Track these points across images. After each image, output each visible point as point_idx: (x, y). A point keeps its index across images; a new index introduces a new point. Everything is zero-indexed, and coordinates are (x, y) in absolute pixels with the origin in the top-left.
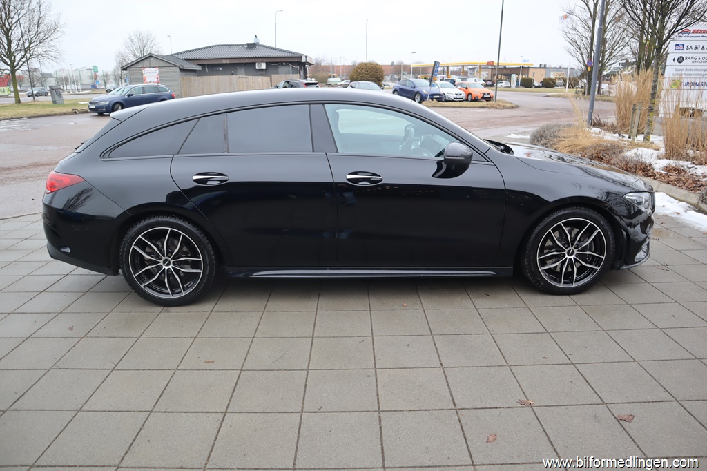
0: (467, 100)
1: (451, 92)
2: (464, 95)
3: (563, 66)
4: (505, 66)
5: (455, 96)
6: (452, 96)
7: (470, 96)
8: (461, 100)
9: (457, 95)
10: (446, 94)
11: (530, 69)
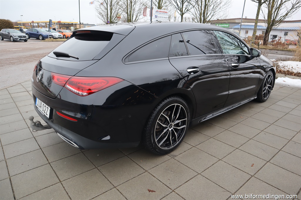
0: (64, 38)
1: (56, 34)
2: (62, 36)
3: (89, 24)
4: (64, 23)
5: (58, 36)
6: (57, 36)
7: (64, 36)
8: (61, 38)
9: (59, 35)
10: (54, 35)
11: (77, 25)
